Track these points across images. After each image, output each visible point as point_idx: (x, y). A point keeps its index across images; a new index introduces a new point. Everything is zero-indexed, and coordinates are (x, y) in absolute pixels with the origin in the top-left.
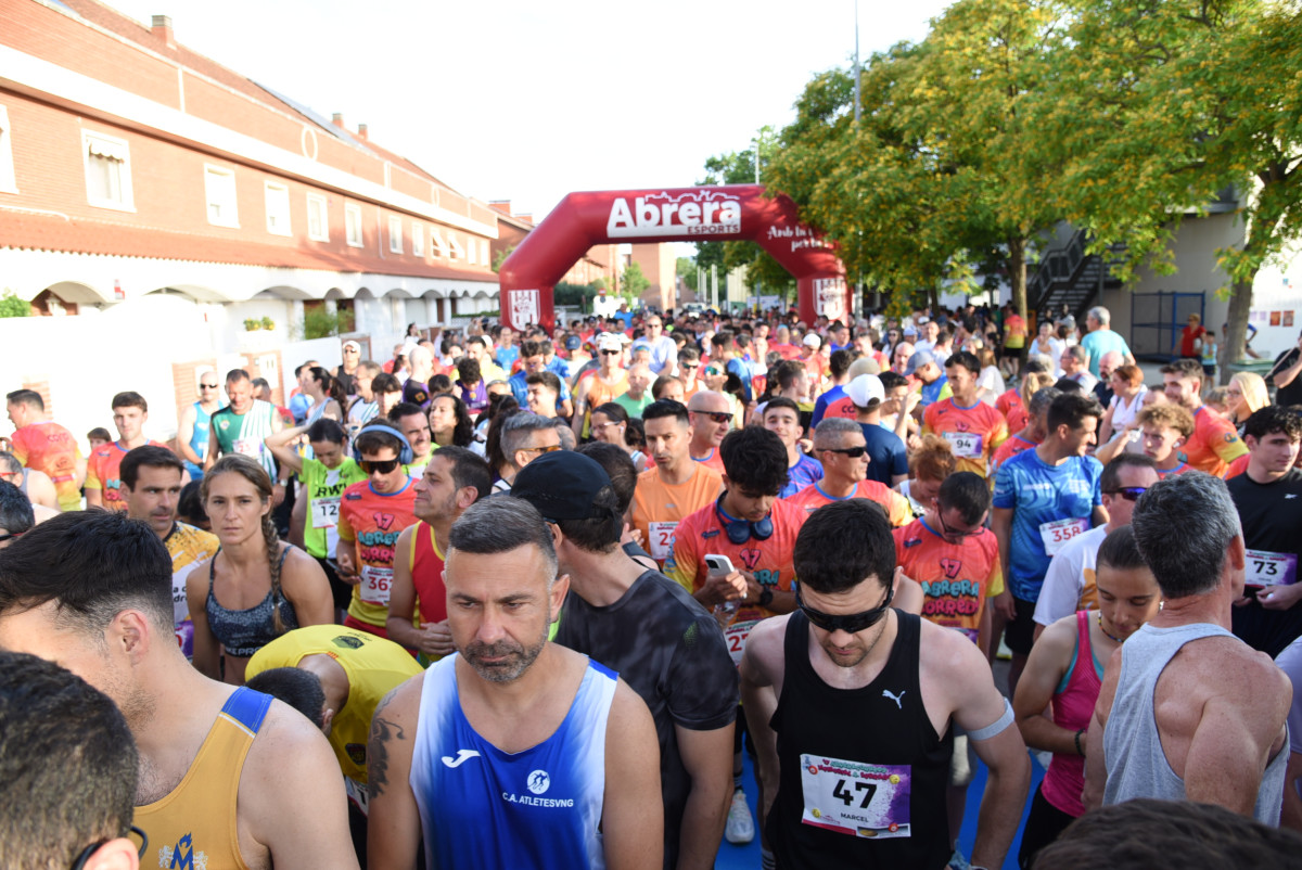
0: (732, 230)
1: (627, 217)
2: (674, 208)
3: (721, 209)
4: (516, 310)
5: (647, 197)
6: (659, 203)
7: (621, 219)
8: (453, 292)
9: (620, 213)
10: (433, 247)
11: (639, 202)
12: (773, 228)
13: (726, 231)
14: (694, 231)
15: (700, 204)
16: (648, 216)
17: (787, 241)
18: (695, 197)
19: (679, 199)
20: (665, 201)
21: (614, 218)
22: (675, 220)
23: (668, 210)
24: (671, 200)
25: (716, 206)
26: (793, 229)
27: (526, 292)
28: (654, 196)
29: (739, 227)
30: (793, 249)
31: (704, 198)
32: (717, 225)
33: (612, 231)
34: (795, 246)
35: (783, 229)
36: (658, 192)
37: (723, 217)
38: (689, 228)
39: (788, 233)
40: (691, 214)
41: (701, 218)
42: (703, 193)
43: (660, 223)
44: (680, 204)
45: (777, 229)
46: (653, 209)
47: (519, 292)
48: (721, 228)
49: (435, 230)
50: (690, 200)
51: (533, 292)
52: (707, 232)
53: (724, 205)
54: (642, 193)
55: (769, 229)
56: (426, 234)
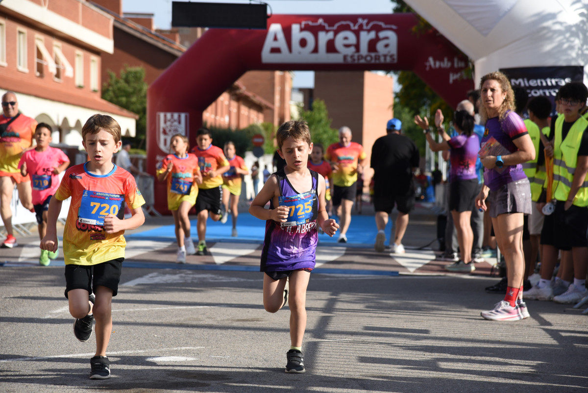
0: (388, 59)
1: (282, 43)
2: (330, 35)
3: (377, 39)
4: (165, 132)
5: (303, 23)
6: (315, 30)
7: (275, 45)
8: (65, 120)
9: (275, 39)
10: (36, 60)
11: (295, 28)
12: (431, 59)
13: (382, 59)
14: (349, 60)
15: (357, 33)
16: (303, 43)
17: (445, 72)
18: (352, 25)
19: (335, 27)
20: (321, 28)
21: (269, 43)
22: (331, 47)
23: (324, 37)
24: (327, 27)
25: (372, 35)
26: (451, 60)
27: (176, 115)
28: (310, 23)
29: (395, 57)
30: (451, 81)
31: (361, 28)
32: (373, 54)
33: (267, 56)
34: (452, 77)
35: (442, 60)
36: (315, 17)
37: (380, 46)
38: (345, 57)
39: (446, 64)
40: (346, 42)
41: (357, 46)
42: (360, 21)
43: (316, 50)
44: (336, 33)
45: (435, 60)
46: (309, 36)
47: (169, 115)
48: (378, 58)
49: (40, 41)
50: (347, 28)
51: (183, 116)
52: (362, 61)
53: (382, 34)
54: (298, 18)
55: (427, 60)
56: (31, 43)
